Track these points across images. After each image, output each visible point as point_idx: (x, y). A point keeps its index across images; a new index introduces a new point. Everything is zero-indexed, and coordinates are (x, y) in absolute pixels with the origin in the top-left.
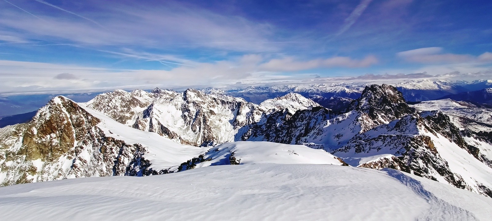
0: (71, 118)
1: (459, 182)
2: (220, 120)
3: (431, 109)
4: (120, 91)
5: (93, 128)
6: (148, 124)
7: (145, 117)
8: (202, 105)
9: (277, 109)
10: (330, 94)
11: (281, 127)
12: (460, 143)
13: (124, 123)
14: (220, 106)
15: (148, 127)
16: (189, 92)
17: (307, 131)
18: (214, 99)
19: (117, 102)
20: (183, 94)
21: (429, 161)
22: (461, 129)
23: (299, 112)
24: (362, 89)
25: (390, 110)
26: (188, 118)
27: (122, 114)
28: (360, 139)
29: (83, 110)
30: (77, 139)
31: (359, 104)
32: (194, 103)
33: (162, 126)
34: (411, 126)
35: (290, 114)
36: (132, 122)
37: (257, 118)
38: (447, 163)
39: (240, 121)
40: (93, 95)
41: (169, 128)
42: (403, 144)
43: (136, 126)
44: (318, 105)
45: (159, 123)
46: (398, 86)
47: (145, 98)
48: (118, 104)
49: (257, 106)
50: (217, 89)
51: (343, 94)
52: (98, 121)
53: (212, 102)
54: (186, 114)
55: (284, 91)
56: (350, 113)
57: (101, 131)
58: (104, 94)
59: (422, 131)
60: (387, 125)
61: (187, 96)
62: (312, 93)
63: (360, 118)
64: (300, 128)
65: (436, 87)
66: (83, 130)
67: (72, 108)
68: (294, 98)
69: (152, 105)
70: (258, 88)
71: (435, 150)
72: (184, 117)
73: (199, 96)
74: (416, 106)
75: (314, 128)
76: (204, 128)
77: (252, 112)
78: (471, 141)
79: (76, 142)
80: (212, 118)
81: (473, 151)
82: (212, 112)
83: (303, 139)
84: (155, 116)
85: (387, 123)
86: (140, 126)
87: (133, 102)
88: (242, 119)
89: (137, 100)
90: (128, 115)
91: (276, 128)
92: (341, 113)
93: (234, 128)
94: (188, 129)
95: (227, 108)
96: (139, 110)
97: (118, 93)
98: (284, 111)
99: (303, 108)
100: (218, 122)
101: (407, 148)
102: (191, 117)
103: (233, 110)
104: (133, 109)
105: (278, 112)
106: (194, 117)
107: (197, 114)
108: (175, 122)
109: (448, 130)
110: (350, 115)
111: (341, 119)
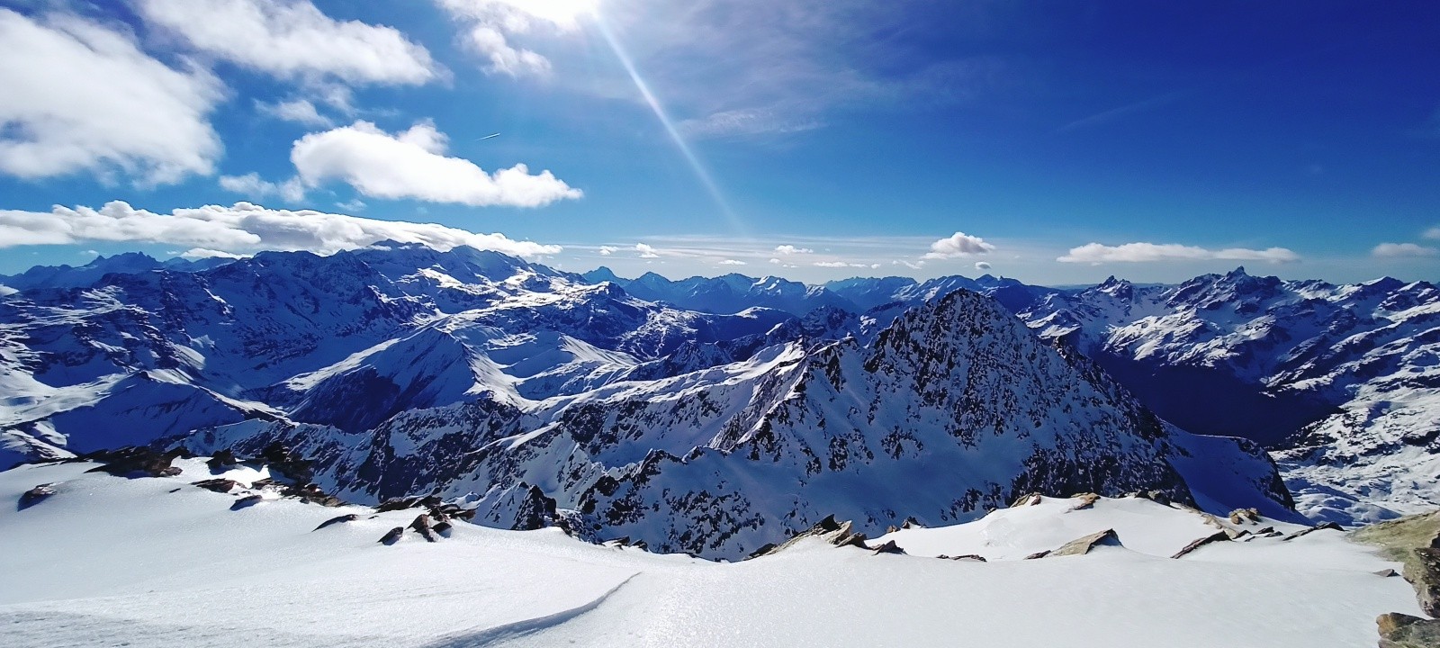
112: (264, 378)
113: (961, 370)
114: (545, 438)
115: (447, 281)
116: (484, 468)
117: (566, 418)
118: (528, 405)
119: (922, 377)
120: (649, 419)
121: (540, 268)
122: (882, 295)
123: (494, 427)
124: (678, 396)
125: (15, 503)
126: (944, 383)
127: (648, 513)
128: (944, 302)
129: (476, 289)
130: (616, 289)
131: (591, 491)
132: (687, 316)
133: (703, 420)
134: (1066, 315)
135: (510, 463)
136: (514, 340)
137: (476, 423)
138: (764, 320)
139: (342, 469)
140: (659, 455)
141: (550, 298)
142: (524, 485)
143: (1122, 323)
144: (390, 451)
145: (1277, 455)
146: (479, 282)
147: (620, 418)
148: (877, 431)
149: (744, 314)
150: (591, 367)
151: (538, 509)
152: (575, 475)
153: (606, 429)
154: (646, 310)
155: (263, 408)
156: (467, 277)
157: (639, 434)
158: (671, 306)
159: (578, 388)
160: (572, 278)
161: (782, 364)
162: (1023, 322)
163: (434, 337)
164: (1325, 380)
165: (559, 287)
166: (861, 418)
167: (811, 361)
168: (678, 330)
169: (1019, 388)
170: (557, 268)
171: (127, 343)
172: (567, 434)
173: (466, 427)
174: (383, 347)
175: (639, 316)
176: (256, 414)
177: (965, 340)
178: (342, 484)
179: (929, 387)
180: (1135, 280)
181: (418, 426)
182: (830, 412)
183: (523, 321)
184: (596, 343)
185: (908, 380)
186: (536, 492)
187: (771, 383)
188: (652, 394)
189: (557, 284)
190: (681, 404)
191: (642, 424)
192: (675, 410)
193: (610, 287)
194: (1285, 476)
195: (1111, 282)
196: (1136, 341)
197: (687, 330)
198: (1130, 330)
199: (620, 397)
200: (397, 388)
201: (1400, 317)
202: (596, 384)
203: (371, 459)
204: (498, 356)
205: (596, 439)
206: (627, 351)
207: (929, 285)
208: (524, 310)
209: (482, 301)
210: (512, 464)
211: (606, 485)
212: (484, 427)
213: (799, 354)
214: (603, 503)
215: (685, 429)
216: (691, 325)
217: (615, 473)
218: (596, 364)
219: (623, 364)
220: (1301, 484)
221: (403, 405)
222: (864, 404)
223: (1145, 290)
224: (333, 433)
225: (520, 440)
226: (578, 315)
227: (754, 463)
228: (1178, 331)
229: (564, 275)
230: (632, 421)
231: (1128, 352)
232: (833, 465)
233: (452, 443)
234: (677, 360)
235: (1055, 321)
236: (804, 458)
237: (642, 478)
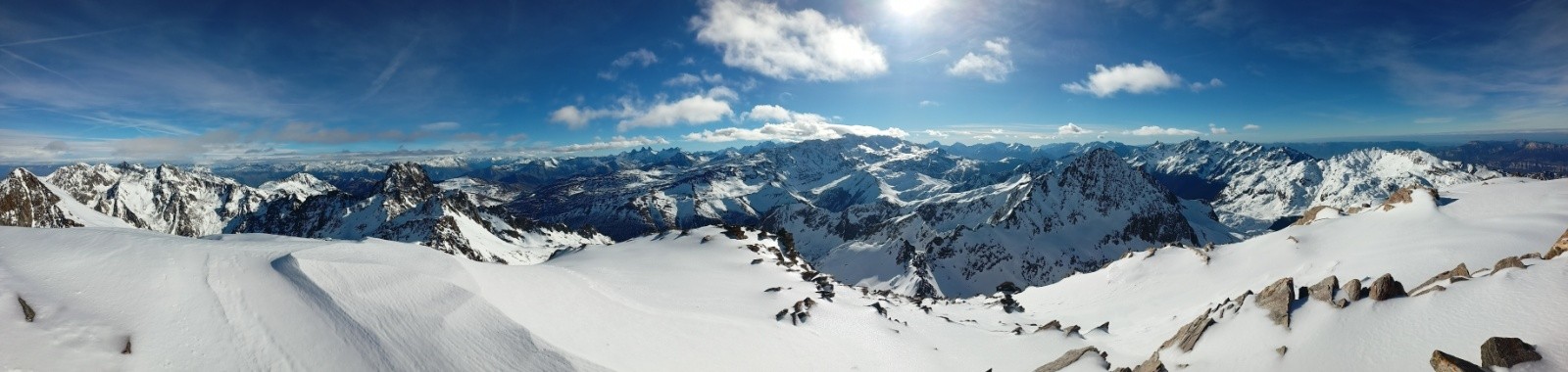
0: (30, 194)
1: (478, 257)
2: (202, 208)
3: (453, 188)
4: (82, 164)
5: (52, 207)
6: (111, 207)
7: (108, 198)
8: (179, 187)
9: (281, 195)
10: (349, 174)
11: (286, 218)
12: (477, 219)
13: (85, 203)
14: (204, 188)
15: (111, 211)
16: (163, 169)
17: (322, 223)
18: (196, 179)
19: (78, 177)
20: (156, 170)
21: (454, 242)
22: (478, 206)
23: (310, 199)
24: (386, 168)
25: (416, 192)
26: (161, 203)
27: (83, 192)
28: (387, 228)
29: (43, 186)
30: (35, 219)
31: (384, 185)
32: (169, 183)
33: (128, 210)
34: (436, 206)
35: (299, 201)
36: (93, 203)
37: (254, 206)
38: (468, 241)
39: (231, 210)
40: (54, 168)
41: (137, 214)
42: (430, 227)
43: (98, 208)
44: (335, 188)
45: (125, 207)
46: (423, 163)
47: (110, 174)
48: (80, 181)
49: (254, 189)
50: (200, 166)
51: (365, 173)
52: (58, 199)
53: (193, 184)
54: (159, 197)
55: (290, 170)
56: (374, 197)
57: (60, 211)
58: (65, 168)
59: (447, 212)
60: (414, 209)
61: (162, 174)
62: (328, 173)
63: (386, 203)
64: (313, 219)
65: (456, 165)
66: (42, 208)
67: (32, 182)
68: (304, 180)
69: (118, 183)
70: (257, 165)
71: (458, 230)
72: (155, 201)
73: (176, 174)
74: (441, 185)
75: (330, 218)
76: (180, 218)
77: (246, 199)
78: (484, 216)
79: (34, 222)
80: (192, 204)
81: (487, 225)
82: (192, 197)
83: (317, 233)
84: (120, 198)
85: (414, 206)
86: (103, 209)
87: (97, 178)
88: (232, 207)
89: (101, 177)
90: (90, 194)
91: (280, 221)
92: (363, 198)
93: (222, 220)
94: (159, 217)
95: (213, 193)
96: (101, 188)
97: (79, 166)
98: (291, 197)
99: (315, 193)
100: (199, 211)
101: (434, 231)
102: (164, 202)
103: (220, 195)
104: (96, 187)
105: (282, 198)
106: (167, 202)
107: (171, 199)
108: (144, 207)
109: (467, 208)
110: (374, 200)
111: (364, 205)
112: (805, 188)
113: (1101, 183)
114: (909, 220)
115: (869, 150)
116: (885, 231)
117: (919, 210)
118: (903, 203)
119: (1084, 188)
120: (958, 210)
121: (905, 142)
122: (1065, 151)
123: (889, 213)
124: (970, 200)
125: (700, 241)
126: (1094, 189)
127: (958, 254)
128: (1092, 153)
129: (880, 153)
130: (942, 151)
131: (931, 243)
132: (975, 162)
133: (983, 211)
134: (1142, 157)
135: (895, 229)
136: (896, 175)
137: (881, 211)
138: (1013, 163)
139: (830, 226)
140: (962, 227)
141: (911, 156)
142: (901, 239)
143: (1162, 159)
144: (848, 221)
145: (1213, 204)
146: (881, 149)
147: (944, 210)
148: (1065, 213)
149: (1003, 160)
150: (929, 187)
151: (908, 250)
152: (924, 235)
153: (938, 215)
154: (956, 160)
155: (804, 199)
156: (877, 148)
157: (953, 217)
158: (967, 158)
159: (924, 196)
160: (921, 147)
161: (1021, 184)
162: (1125, 161)
163: (865, 174)
164: (1223, 175)
165: (915, 151)
166: (1058, 208)
167: (1034, 183)
168: (971, 169)
169: (1125, 189)
170: (914, 141)
171: (766, 172)
172: (920, 217)
173: (878, 213)
174: (845, 178)
175: (953, 163)
176: (802, 201)
177: (1102, 170)
178: (830, 232)
179: (1088, 192)
180: (1166, 142)
181: (859, 211)
182: (1044, 207)
183: (899, 166)
184: (932, 176)
185: (1078, 189)
186: (907, 243)
187: (1016, 193)
188: (959, 199)
189: (914, 149)
190: (972, 203)
191: (954, 213)
192: (969, 206)
193: (939, 150)
194: (1215, 211)
195: (1157, 143)
196: (1166, 166)
197: (975, 169)
198: (1165, 162)
199: (944, 200)
200: (850, 195)
201: (1239, 153)
202: (933, 194)
203: (840, 223)
204: (890, 182)
205: (933, 220)
206: (947, 179)
207: (1086, 146)
208: (900, 161)
209: (882, 158)
210: (897, 229)
211: (938, 241)
212: (885, 213)
213: (1029, 179)
214: (937, 249)
215: (974, 215)
216: (976, 166)
217: (942, 235)
218: (933, 186)
219: (945, 185)
220: (1220, 212)
221: (852, 203)
222: (1059, 202)
223: (1169, 146)
224: (826, 212)
225: (900, 219)
226: (924, 164)
227: (1007, 230)
228: (1180, 162)
229: (917, 145)
230: (950, 211)
231: (1164, 171)
232: (1045, 230)
233: (873, 219)
234: (971, 183)
235: (1137, 160)
236: (1031, 228)
237: (954, 238)
